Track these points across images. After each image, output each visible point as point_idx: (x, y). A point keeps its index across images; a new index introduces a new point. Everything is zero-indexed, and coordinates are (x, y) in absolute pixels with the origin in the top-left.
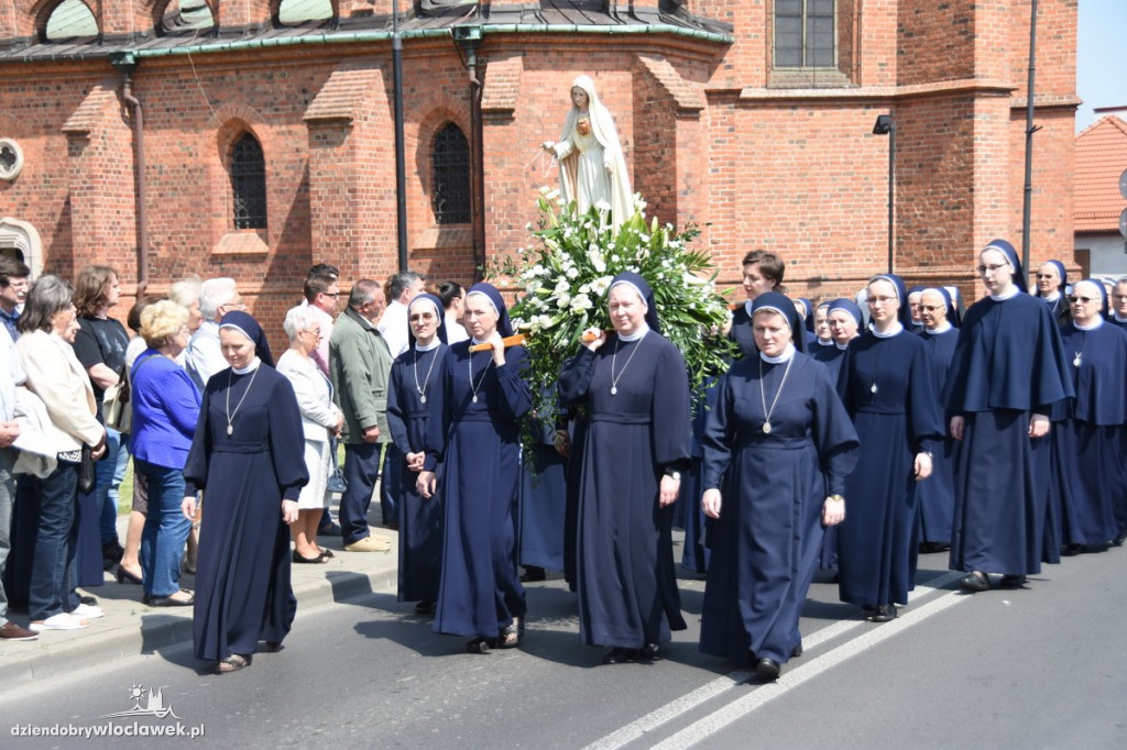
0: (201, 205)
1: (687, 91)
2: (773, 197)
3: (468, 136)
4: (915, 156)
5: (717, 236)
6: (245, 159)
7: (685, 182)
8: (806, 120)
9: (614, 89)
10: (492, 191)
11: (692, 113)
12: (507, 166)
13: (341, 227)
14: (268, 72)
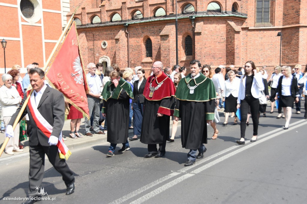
0: (140, 53)
1: (237, 28)
2: (255, 49)
3: (192, 38)
4: (286, 40)
5: (243, 57)
6: (148, 43)
7: (237, 46)
8: (263, 33)
9: (222, 28)
10: (197, 49)
11: (238, 32)
12: (200, 44)
13: (166, 57)
14: (153, 26)
